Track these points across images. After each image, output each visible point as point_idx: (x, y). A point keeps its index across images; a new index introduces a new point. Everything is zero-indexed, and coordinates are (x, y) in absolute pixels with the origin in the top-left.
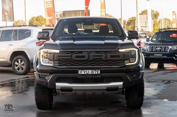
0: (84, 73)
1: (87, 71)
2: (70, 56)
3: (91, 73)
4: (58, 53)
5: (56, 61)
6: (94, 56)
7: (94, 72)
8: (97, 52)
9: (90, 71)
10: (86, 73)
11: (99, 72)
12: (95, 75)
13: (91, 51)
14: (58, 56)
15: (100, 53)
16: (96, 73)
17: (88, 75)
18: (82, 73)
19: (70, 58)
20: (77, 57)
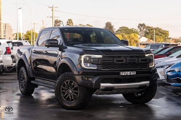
0: (124, 75)
1: (127, 72)
2: (112, 60)
3: (129, 74)
4: (102, 57)
5: (100, 64)
6: (130, 60)
7: (132, 73)
8: (131, 57)
9: (129, 72)
10: (126, 74)
11: (135, 73)
12: (133, 75)
13: (127, 56)
14: (103, 61)
15: (134, 58)
16: (133, 74)
17: (127, 75)
18: (123, 75)
19: (112, 61)
20: (117, 61)
